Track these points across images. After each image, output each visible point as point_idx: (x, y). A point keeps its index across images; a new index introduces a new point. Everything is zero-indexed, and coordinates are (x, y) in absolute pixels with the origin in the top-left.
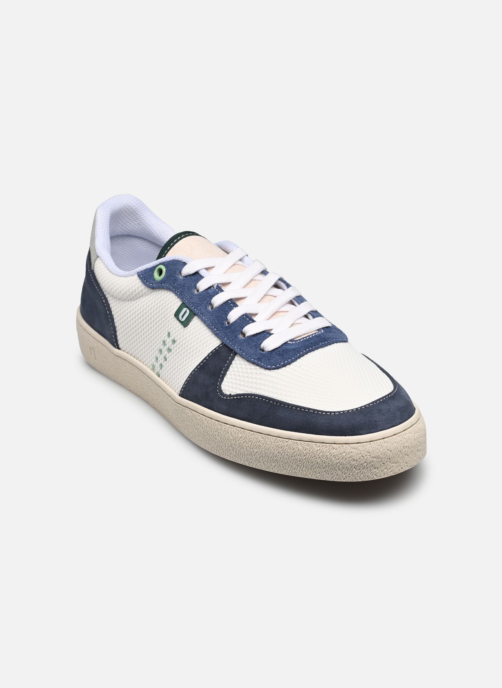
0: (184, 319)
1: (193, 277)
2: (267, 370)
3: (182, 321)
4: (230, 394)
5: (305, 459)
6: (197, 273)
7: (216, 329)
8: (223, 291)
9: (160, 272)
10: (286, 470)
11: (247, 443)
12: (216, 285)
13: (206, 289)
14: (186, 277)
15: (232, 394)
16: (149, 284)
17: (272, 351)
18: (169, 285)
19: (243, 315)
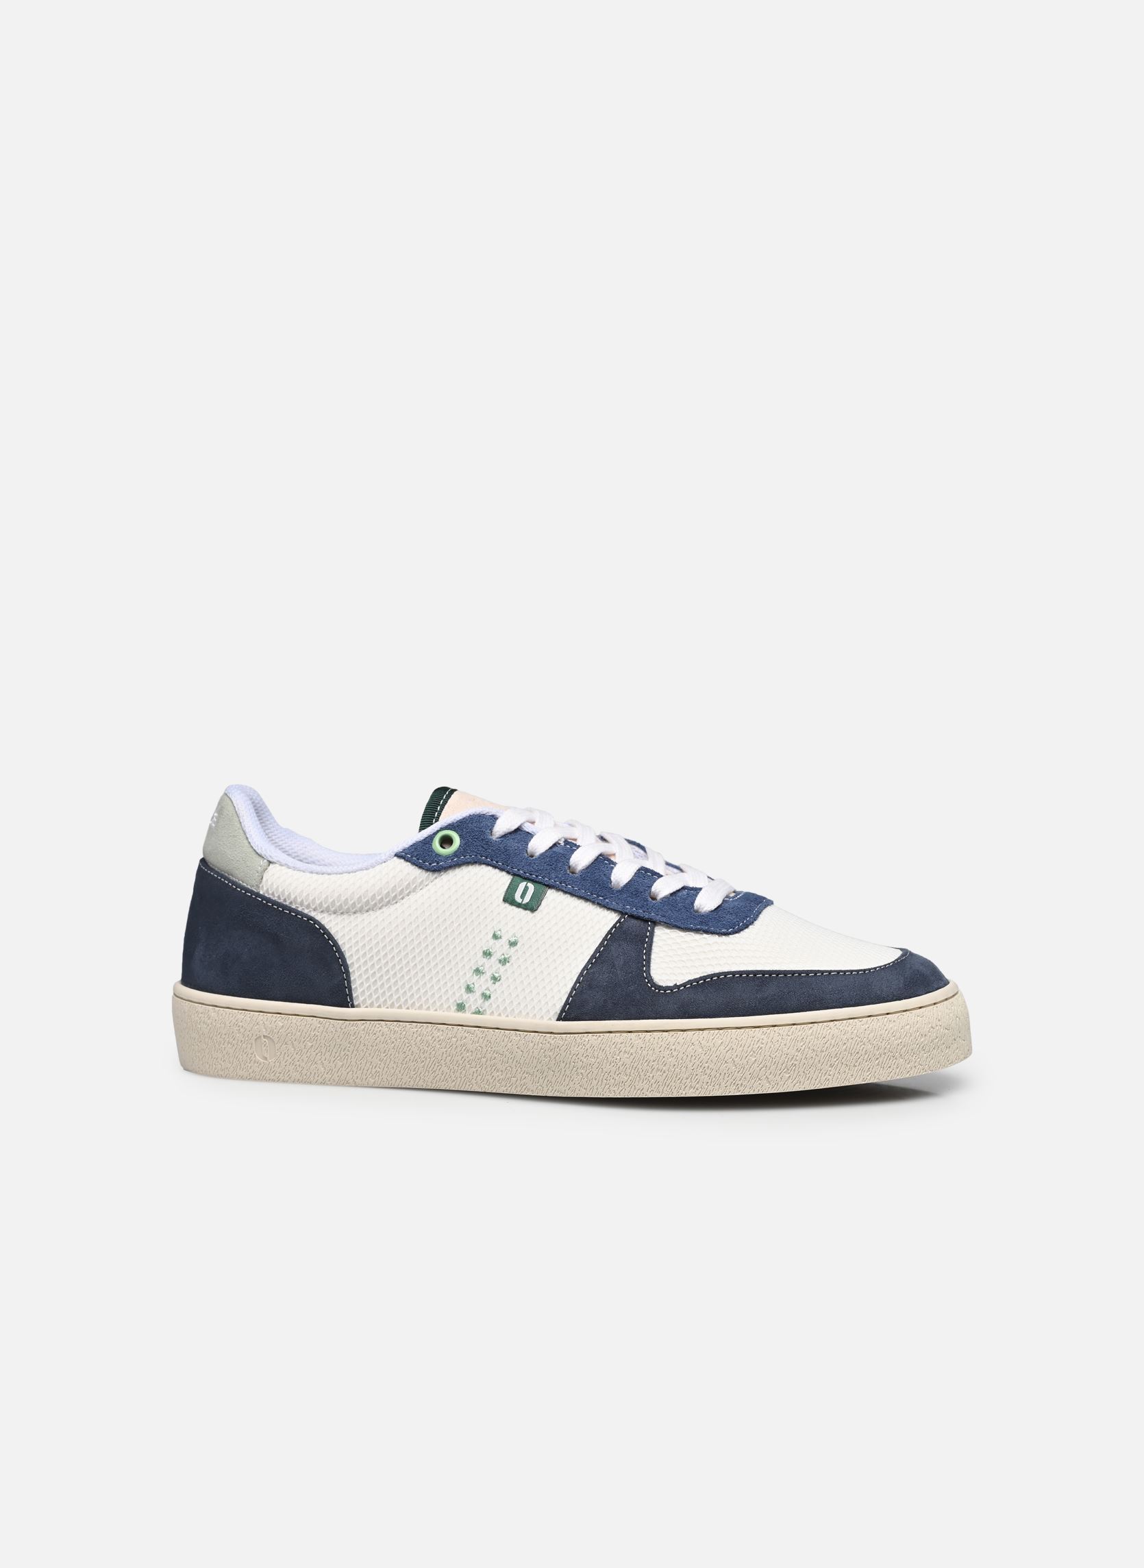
0: (527, 899)
1: (513, 836)
2: (724, 937)
3: (523, 903)
4: (676, 985)
5: (845, 1050)
6: (518, 830)
7: (602, 897)
8: (579, 846)
9: (446, 841)
10: (809, 1081)
11: (734, 1051)
12: (563, 840)
13: (551, 848)
14: (505, 836)
15: (678, 984)
16: (430, 864)
17: (715, 909)
18: (475, 855)
19: (639, 870)
